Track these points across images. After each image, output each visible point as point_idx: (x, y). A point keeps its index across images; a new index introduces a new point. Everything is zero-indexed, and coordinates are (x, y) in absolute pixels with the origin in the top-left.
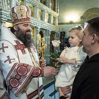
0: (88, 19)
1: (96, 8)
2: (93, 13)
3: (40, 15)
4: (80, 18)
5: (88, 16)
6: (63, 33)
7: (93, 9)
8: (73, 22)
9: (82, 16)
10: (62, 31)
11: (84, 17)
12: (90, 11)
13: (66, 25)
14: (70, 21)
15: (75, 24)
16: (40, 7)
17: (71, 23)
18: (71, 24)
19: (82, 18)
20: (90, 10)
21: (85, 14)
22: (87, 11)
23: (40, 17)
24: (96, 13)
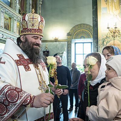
0: (75, 36)
1: (84, 24)
2: (82, 30)
3: (18, 29)
4: (66, 35)
5: (76, 33)
6: (46, 52)
7: (81, 25)
8: (58, 39)
9: (69, 33)
10: (45, 50)
11: (71, 33)
12: (77, 27)
13: (50, 43)
14: (54, 38)
15: (60, 42)
16: (19, 20)
17: (56, 40)
18: (56, 42)
19: (69, 35)
20: (77, 25)
21: (72, 30)
22: (74, 27)
23: (18, 32)
24: (85, 30)
